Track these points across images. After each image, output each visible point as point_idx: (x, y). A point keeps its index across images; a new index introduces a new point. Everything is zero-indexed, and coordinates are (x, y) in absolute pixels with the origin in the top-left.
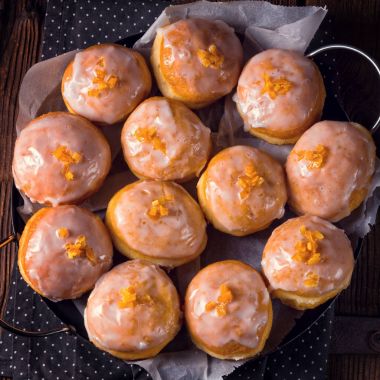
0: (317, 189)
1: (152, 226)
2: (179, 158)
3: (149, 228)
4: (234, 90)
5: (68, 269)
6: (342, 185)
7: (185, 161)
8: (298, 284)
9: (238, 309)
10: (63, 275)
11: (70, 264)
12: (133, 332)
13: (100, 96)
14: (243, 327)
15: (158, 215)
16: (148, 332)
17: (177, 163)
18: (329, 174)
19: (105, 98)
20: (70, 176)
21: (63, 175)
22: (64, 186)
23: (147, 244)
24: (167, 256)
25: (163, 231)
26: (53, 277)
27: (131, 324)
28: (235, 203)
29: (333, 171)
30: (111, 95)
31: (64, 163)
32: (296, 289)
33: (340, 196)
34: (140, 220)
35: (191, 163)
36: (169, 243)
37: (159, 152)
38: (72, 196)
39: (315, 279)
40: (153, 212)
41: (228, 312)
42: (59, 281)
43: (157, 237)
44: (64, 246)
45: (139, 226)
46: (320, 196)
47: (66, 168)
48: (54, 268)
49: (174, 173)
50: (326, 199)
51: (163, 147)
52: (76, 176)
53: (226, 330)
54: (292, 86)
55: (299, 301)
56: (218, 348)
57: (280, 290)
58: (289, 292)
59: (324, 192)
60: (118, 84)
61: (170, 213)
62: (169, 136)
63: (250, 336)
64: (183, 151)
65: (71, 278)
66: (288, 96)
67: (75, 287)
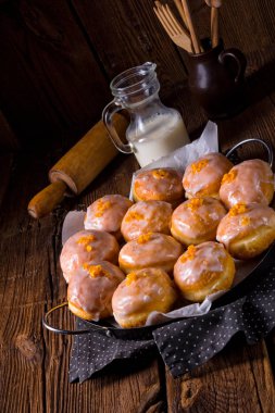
0: (238, 191)
2: (153, 218)
3: (141, 250)
4: (184, 191)
5: (94, 285)
6: (251, 181)
7: (157, 219)
10: (91, 289)
11: (93, 281)
12: (138, 292)
13: (102, 215)
14: (207, 259)
15: (144, 242)
16: (148, 289)
17: (153, 221)
18: (241, 179)
19: (105, 215)
20: (89, 248)
21: (85, 250)
22: (88, 256)
25: (149, 247)
26: (85, 292)
27: (136, 289)
28: (189, 216)
29: (243, 176)
30: (109, 212)
31: (84, 244)
33: (253, 187)
35: (160, 219)
36: (155, 252)
37: (141, 221)
39: (247, 220)
41: (195, 256)
42: (90, 294)
43: (146, 251)
44: (88, 273)
46: (242, 195)
47: (86, 245)
48: (84, 287)
50: (245, 193)
51: (142, 217)
52: (93, 249)
53: (197, 266)
54: (208, 161)
55: (245, 243)
56: (198, 282)
57: (231, 242)
58: (237, 239)
59: (243, 190)
60: (112, 205)
61: (152, 239)
62: (144, 211)
63: (215, 264)
64: (154, 214)
65: (97, 290)
66: (208, 165)
67: (101, 296)
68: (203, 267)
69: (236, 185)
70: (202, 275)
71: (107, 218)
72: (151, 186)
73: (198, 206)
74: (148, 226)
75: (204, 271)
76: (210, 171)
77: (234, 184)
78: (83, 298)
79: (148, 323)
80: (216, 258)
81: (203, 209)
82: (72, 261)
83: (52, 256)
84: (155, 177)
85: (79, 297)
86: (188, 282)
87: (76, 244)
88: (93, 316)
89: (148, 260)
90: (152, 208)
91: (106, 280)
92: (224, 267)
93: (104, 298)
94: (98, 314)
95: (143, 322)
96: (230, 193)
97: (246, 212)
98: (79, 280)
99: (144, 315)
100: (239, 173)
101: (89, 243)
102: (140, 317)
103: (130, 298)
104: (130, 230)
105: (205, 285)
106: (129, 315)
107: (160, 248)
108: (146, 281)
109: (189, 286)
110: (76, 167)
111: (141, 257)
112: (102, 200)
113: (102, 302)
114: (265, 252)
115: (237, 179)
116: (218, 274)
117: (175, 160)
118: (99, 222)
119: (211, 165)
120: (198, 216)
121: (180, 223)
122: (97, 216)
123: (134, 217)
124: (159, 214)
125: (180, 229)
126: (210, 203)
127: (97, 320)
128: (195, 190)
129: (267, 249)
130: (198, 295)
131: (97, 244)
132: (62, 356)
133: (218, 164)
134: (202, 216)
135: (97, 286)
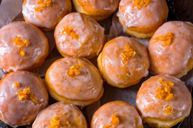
0: (168, 58)
1: (70, 81)
2: (86, 43)
5: (20, 107)
6: (183, 55)
8: (160, 113)
10: (16, 110)
13: (41, 11)
15: (74, 75)
17: (85, 46)
18: (175, 49)
19: (44, 12)
20: (22, 53)
21: (18, 53)
22: (19, 60)
23: (67, 92)
24: (80, 99)
25: (77, 84)
26: (10, 112)
29: (177, 46)
30: (48, 10)
31: (19, 46)
32: (158, 116)
33: (182, 61)
34: (63, 77)
36: (81, 91)
37: (75, 40)
38: (25, 66)
39: (170, 110)
40: (71, 72)
42: (14, 114)
43: (73, 87)
44: (17, 93)
45: (62, 81)
46: (170, 62)
47: (20, 49)
48: (11, 106)
49: (84, 52)
50: (174, 64)
51: (77, 37)
52: (26, 54)
55: (160, 123)
62: (80, 30)
64: (89, 39)
65: (22, 113)
66: (148, 7)
67: (24, 118)
69: (169, 52)
71: (45, 17)
76: (148, 14)
77: (167, 50)
81: (133, 62)
87: (10, 40)
90: (88, 32)
101: (23, 48)
113: (23, 123)
115: (171, 47)
131: (30, 50)
134: (130, 70)
135: (22, 109)
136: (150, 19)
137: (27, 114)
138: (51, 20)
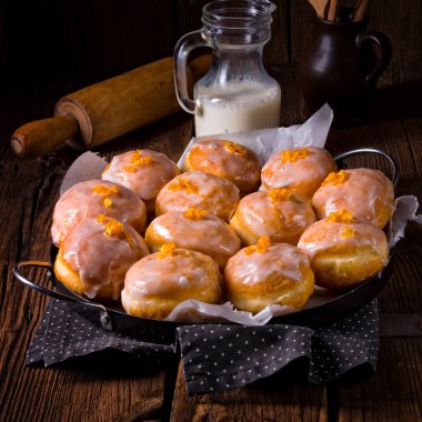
0: (343, 199)
1: (188, 224)
2: (211, 195)
3: (186, 226)
5: (106, 245)
6: (365, 192)
7: (216, 199)
9: (278, 249)
10: (101, 249)
12: (173, 270)
13: (136, 171)
14: (284, 260)
15: (194, 219)
16: (189, 270)
17: (210, 200)
19: (140, 172)
20: (108, 202)
21: (101, 203)
26: (92, 250)
27: (171, 266)
28: (266, 208)
29: (355, 183)
30: (147, 170)
31: (102, 194)
32: (334, 244)
33: (365, 201)
34: (177, 219)
37: (192, 195)
39: (350, 231)
41: (268, 251)
42: (97, 254)
43: (193, 230)
44: (103, 227)
45: (175, 223)
46: (346, 204)
47: (104, 198)
48: (92, 243)
50: (352, 206)
51: (196, 189)
52: (113, 206)
53: (267, 263)
54: (309, 153)
55: (338, 261)
56: (261, 283)
57: (319, 254)
58: (328, 252)
59: (350, 200)
60: (153, 163)
61: (204, 218)
62: (202, 183)
63: (292, 268)
64: (214, 193)
65: (109, 254)
66: (307, 158)
67: (112, 263)
68: (275, 267)
69: (343, 191)
70: (270, 276)
71: (141, 178)
72: (217, 159)
73: (283, 199)
74: (201, 204)
75: (275, 272)
76: (307, 166)
77: (340, 189)
78: (85, 257)
79: (171, 318)
80: (296, 261)
81: (288, 205)
82: (76, 211)
83: (29, 210)
84: (227, 149)
85: (79, 253)
86: (247, 281)
87: (89, 192)
88: (89, 290)
89: (194, 241)
90: (213, 183)
91: (124, 246)
92: (303, 279)
93: (116, 267)
94: (96, 288)
95: (165, 313)
96: (332, 200)
97: (352, 222)
98: (86, 232)
99: (170, 303)
100: (352, 178)
101: (109, 197)
102: (163, 305)
103: (159, 273)
104: (172, 200)
105: (269, 291)
106: (149, 296)
107: (214, 232)
108: (187, 260)
109: (246, 286)
110: (103, 107)
111: (184, 234)
112: (140, 152)
113: (110, 272)
114: (357, 284)
115: (347, 184)
116: (293, 284)
117: (258, 142)
118: (126, 178)
119: (313, 159)
120: (279, 211)
121: (251, 212)
122: (128, 170)
123: (184, 187)
124: (222, 195)
125: (248, 220)
126: (298, 202)
127: (92, 296)
128: (279, 184)
129: (362, 282)
130: (255, 302)
131: (120, 202)
132: (19, 332)
133: (322, 161)
134: (284, 212)
135: (110, 249)
136: (311, 171)
137: (117, 257)
138: (150, 184)
